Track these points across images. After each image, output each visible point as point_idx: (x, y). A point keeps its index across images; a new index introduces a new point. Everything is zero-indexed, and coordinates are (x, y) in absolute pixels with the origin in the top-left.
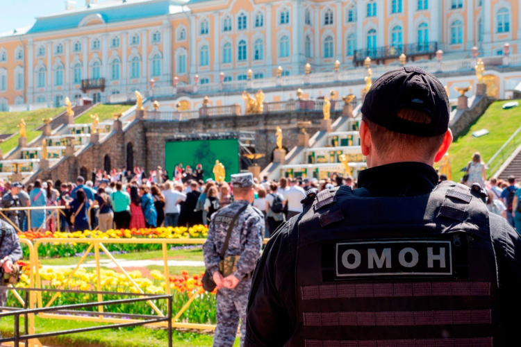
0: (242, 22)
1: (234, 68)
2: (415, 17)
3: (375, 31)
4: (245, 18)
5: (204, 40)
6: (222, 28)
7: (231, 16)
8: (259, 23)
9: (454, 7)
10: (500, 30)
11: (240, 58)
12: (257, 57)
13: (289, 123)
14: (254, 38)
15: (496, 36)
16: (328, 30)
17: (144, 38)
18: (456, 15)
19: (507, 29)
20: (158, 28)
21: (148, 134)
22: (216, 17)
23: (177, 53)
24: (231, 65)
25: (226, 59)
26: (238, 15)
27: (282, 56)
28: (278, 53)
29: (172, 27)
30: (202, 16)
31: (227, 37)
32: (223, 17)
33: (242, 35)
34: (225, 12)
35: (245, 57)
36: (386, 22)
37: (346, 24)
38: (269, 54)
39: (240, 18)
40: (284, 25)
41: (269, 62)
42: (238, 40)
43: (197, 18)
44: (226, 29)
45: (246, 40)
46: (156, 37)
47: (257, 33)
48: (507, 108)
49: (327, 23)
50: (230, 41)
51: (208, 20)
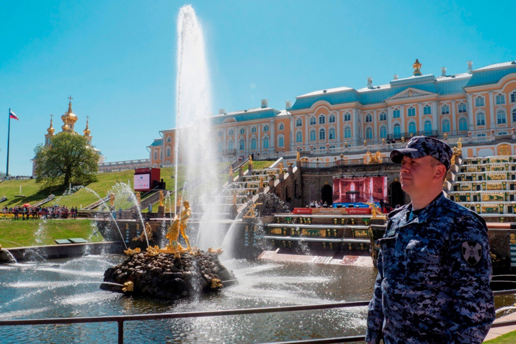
0: (322, 120)
1: (317, 143)
2: (423, 118)
3: (399, 125)
4: (324, 118)
5: (299, 129)
6: (310, 123)
7: (315, 117)
8: (332, 120)
9: (443, 113)
10: (479, 124)
11: (321, 138)
12: (331, 138)
14: (329, 128)
15: (477, 127)
16: (369, 125)
17: (259, 129)
18: (446, 117)
19: (483, 123)
20: (267, 124)
22: (306, 117)
23: (278, 137)
24: (316, 142)
25: (312, 138)
26: (320, 116)
27: (346, 137)
28: (344, 136)
29: (276, 123)
30: (298, 117)
31: (313, 128)
32: (311, 117)
33: (322, 127)
34: (312, 115)
35: (324, 138)
36: (406, 120)
37: (379, 122)
38: (338, 136)
39: (320, 118)
40: (347, 122)
41: (338, 140)
42: (320, 129)
43: (295, 118)
44: (312, 123)
45: (325, 129)
46: (266, 129)
47: (331, 125)
49: (367, 121)
50: (315, 129)
51: (302, 119)
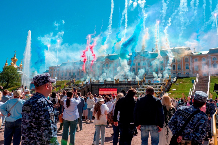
13: (125, 86)
21: (92, 87)
48: (176, 85)
